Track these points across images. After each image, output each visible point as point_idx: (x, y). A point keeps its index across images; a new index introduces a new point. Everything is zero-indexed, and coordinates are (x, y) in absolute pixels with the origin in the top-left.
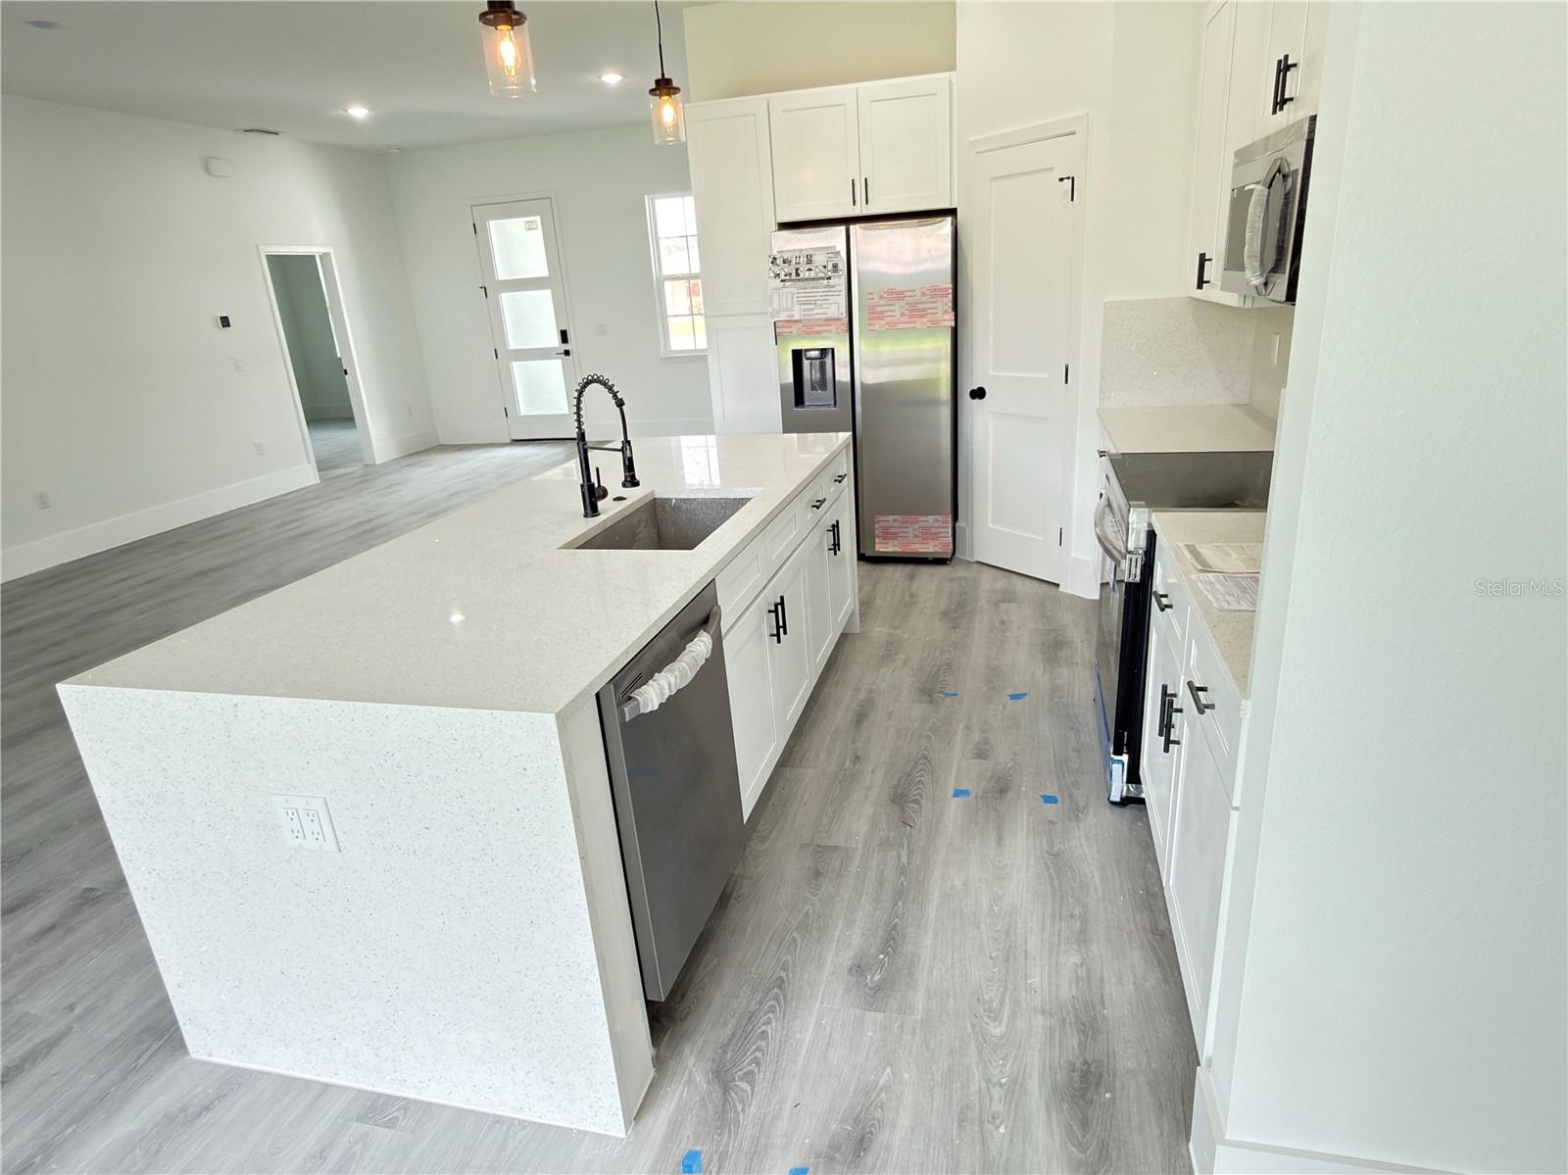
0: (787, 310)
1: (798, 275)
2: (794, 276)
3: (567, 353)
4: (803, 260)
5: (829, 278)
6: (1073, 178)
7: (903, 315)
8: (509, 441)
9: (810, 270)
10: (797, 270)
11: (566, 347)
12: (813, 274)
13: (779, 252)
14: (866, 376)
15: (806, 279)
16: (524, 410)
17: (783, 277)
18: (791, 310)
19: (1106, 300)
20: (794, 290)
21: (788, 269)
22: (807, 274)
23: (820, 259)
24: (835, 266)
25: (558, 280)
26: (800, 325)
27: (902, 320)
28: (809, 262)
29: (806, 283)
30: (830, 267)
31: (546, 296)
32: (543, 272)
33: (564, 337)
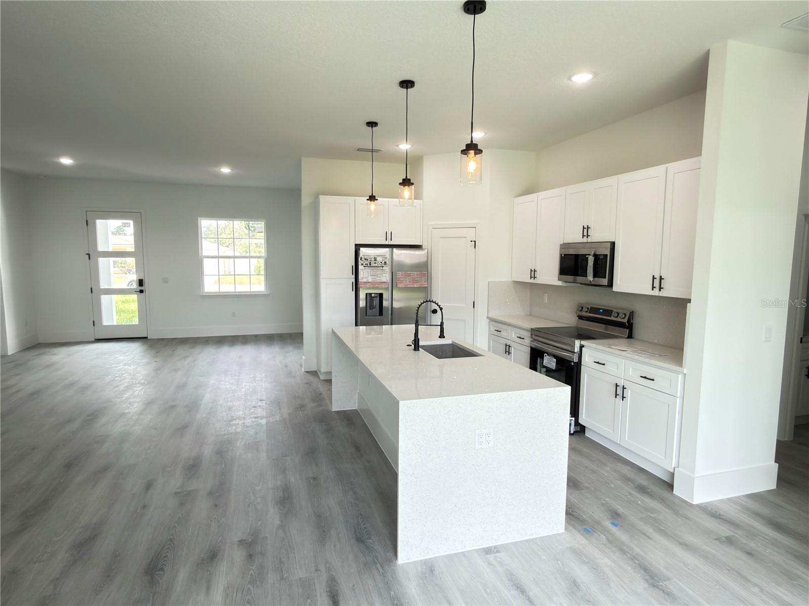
0: (366, 278)
1: (370, 265)
2: (369, 265)
3: (141, 291)
4: (373, 259)
5: (383, 267)
6: (475, 241)
7: (410, 282)
8: (94, 340)
9: (375, 263)
10: (370, 263)
11: (141, 288)
12: (376, 265)
13: (363, 256)
14: (396, 305)
15: (374, 267)
16: (106, 322)
17: (364, 265)
18: (368, 278)
19: (489, 280)
20: (369, 270)
21: (366, 262)
22: (374, 265)
23: (379, 259)
24: (385, 263)
25: (140, 253)
26: (370, 284)
27: (410, 283)
28: (375, 260)
29: (373, 268)
30: (383, 263)
31: (131, 261)
32: (131, 249)
33: (141, 283)
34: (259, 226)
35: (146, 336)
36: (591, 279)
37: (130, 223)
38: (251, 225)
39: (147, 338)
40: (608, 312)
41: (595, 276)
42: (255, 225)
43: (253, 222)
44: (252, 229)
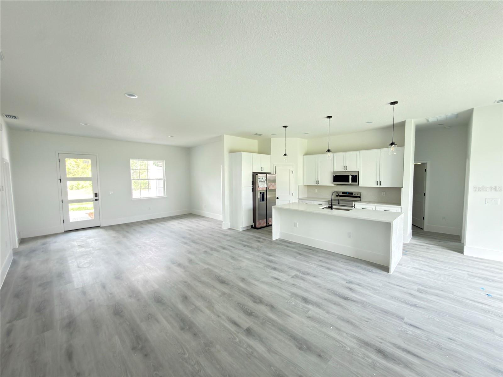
3: (96, 200)
4: (262, 178)
6: (293, 171)
8: (64, 231)
11: (96, 198)
12: (263, 181)
13: (259, 177)
14: (268, 196)
16: (72, 220)
19: (298, 185)
20: (261, 183)
21: (260, 180)
25: (96, 179)
26: (261, 188)
27: (272, 188)
31: (90, 182)
32: (90, 175)
33: (96, 195)
34: (160, 163)
35: (99, 225)
36: (351, 183)
37: (89, 161)
38: (156, 163)
39: (100, 226)
40: (352, 193)
41: (352, 182)
42: (158, 163)
43: (157, 162)
44: (157, 165)
